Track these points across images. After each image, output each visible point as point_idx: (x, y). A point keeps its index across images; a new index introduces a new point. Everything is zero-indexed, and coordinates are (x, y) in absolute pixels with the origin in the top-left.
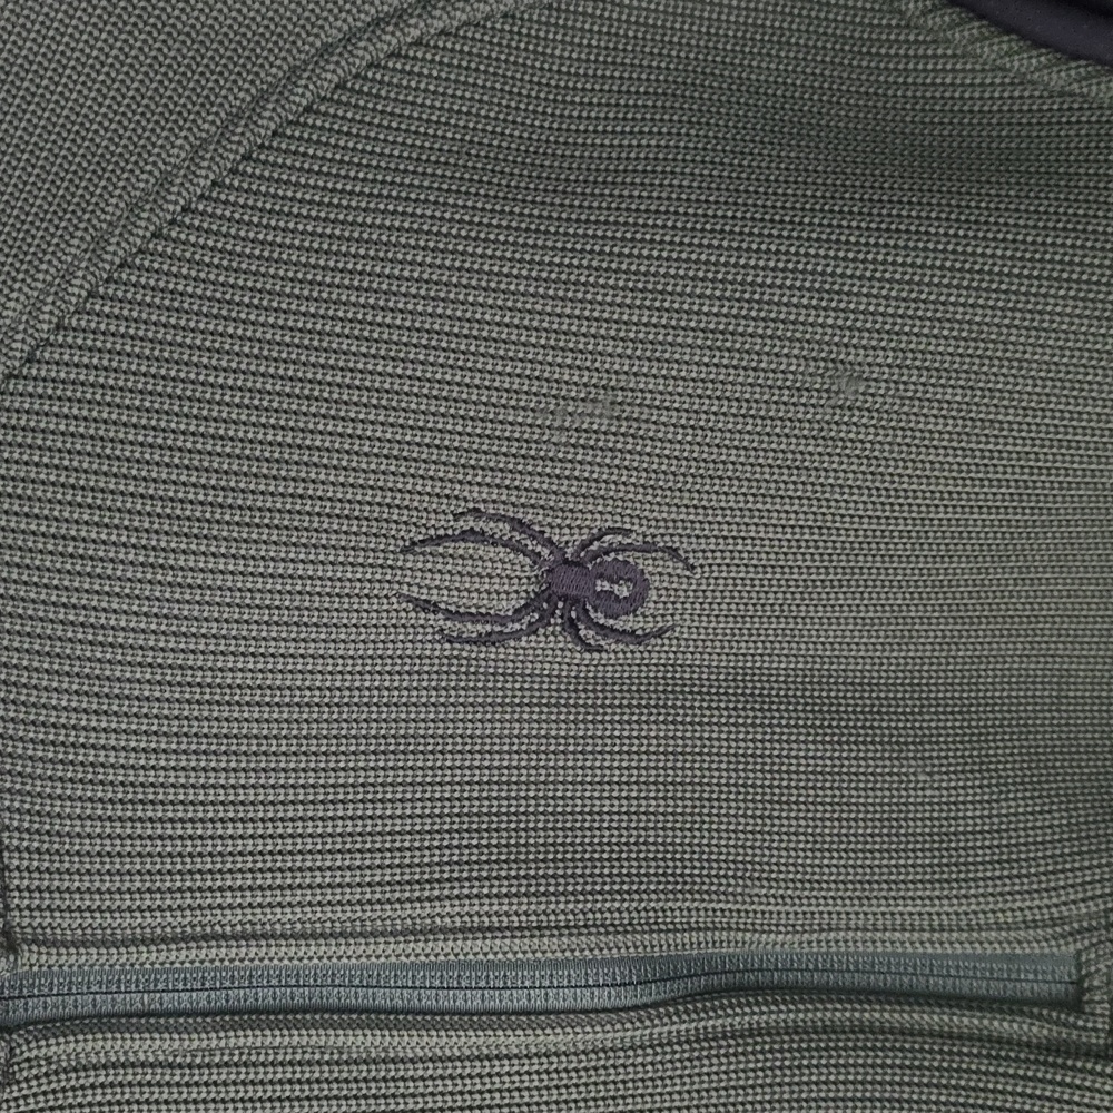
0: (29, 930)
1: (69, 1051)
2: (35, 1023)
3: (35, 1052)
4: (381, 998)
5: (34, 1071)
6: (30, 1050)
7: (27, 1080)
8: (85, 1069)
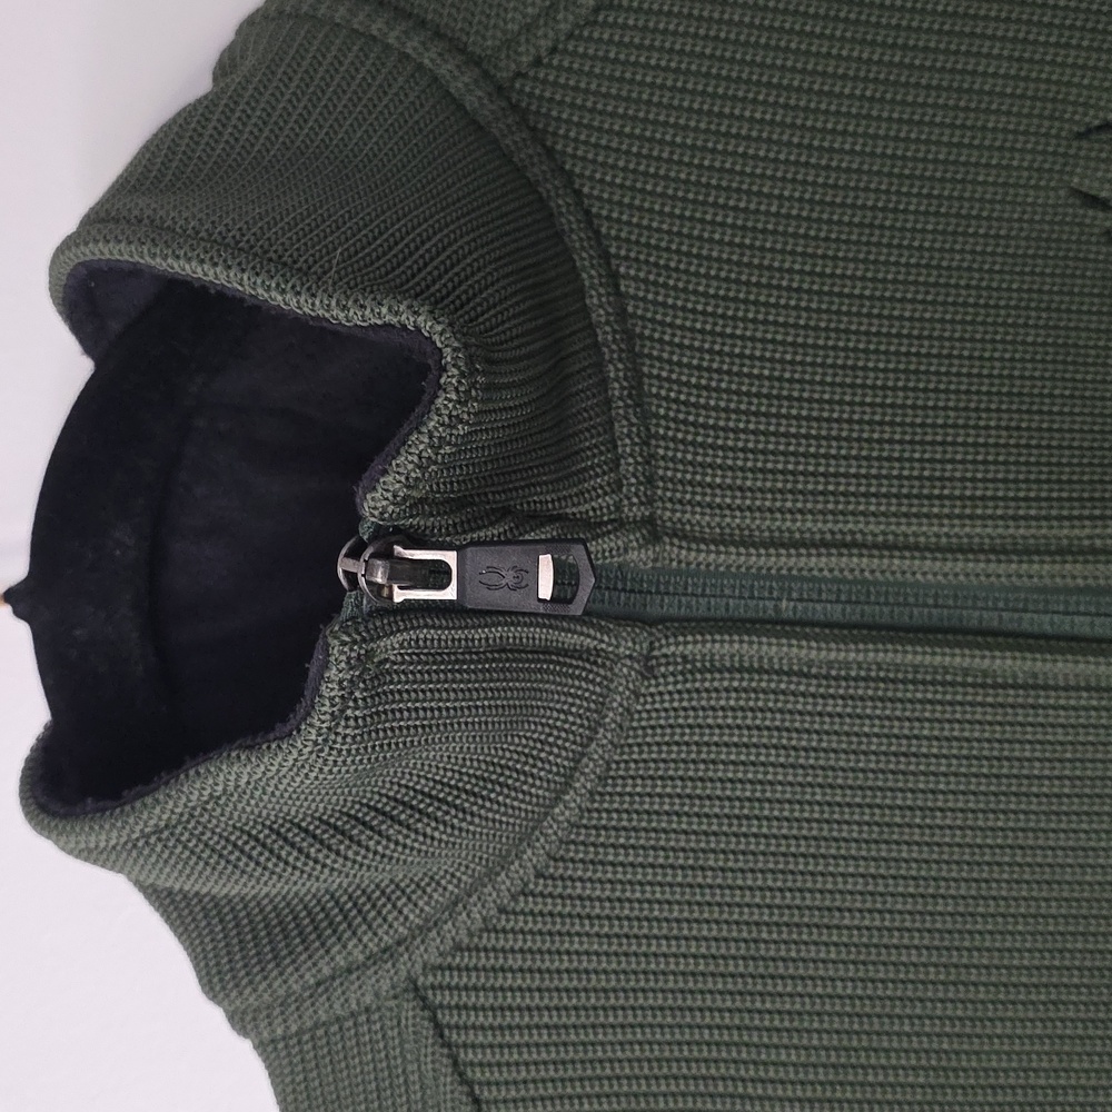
0: (669, 524)
1: (705, 651)
2: (672, 620)
3: (672, 648)
4: (1029, 622)
5: (671, 668)
6: (668, 645)
7: (664, 676)
8: (720, 672)
